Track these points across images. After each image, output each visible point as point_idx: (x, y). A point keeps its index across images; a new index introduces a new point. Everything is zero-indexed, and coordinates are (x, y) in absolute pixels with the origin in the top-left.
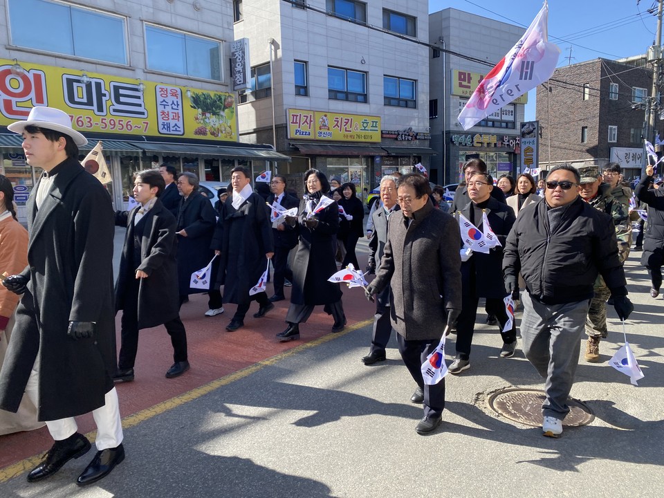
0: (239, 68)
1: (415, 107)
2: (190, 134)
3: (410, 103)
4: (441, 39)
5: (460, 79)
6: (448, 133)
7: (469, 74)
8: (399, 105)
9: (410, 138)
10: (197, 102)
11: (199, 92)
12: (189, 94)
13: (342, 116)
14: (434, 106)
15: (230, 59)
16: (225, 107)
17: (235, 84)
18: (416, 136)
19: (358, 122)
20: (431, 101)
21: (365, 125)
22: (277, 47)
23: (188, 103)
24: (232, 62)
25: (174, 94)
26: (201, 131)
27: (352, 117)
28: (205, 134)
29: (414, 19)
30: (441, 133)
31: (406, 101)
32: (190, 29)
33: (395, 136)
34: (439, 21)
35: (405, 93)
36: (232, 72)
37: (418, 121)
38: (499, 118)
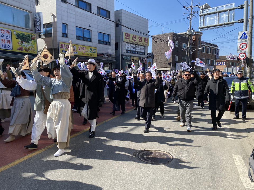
0: (38, 24)
1: (110, 45)
2: (15, 50)
3: (108, 43)
4: (119, 20)
5: (126, 36)
6: (122, 55)
7: (129, 34)
8: (103, 44)
9: (108, 56)
10: (18, 36)
11: (20, 32)
12: (15, 33)
13: (81, 46)
14: (117, 45)
15: (34, 20)
16: (32, 40)
17: (36, 30)
18: (110, 56)
19: (88, 49)
20: (115, 43)
21: (91, 50)
22: (54, 17)
23: (14, 37)
24: (35, 21)
25: (8, 32)
26: (20, 49)
27: (86, 47)
28: (22, 50)
29: (109, 12)
30: (119, 55)
31: (106, 42)
32: (15, 6)
33: (102, 55)
34: (118, 14)
35: (106, 39)
36: (35, 25)
37: (111, 50)
38: (139, 51)
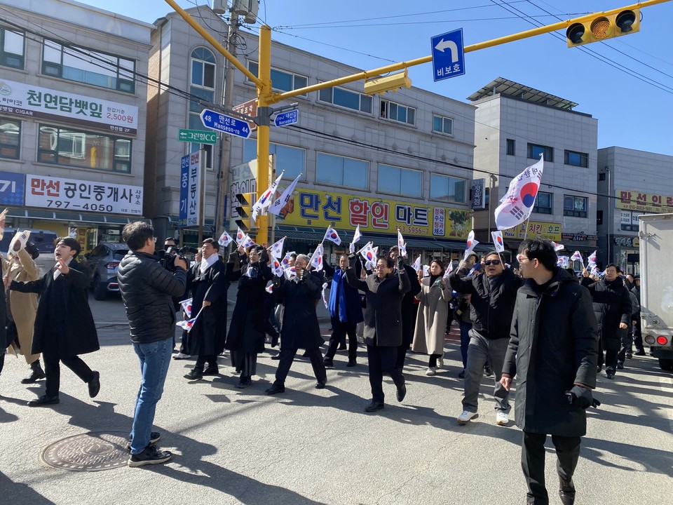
0: (477, 196)
1: (586, 216)
2: (448, 236)
3: (583, 214)
4: (606, 167)
5: (622, 197)
6: (612, 236)
7: (629, 193)
8: (573, 216)
9: (582, 239)
10: (453, 216)
11: (454, 210)
12: (450, 212)
13: (535, 223)
14: (600, 214)
15: (471, 190)
16: (466, 219)
17: (473, 205)
18: (587, 238)
19: (546, 227)
20: (598, 212)
21: (550, 229)
22: (495, 179)
23: (448, 217)
24: (472, 192)
25: (442, 213)
26: (453, 234)
27: (542, 224)
28: (455, 235)
29: (587, 155)
30: (605, 236)
31: (579, 212)
32: (451, 174)
33: (571, 237)
34: (606, 156)
35: (578, 206)
36: (471, 197)
37: (588, 225)
